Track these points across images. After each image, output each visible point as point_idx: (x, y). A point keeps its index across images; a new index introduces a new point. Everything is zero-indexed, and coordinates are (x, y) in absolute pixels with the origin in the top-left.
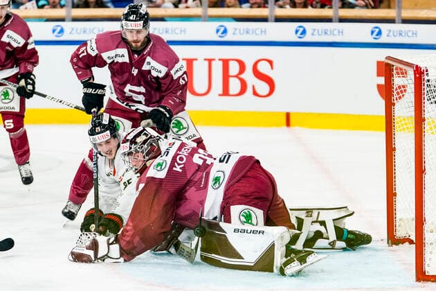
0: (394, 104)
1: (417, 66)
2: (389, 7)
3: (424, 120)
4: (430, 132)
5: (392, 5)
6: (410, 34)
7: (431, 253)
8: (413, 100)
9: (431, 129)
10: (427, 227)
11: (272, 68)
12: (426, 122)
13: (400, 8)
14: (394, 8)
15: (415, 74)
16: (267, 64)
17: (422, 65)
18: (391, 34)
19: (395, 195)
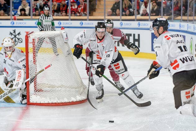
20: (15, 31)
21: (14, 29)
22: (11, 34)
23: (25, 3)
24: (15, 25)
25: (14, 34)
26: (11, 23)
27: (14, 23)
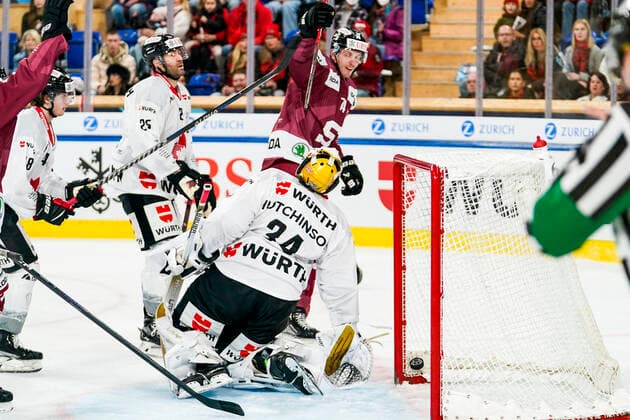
0: (404, 213)
1: (434, 166)
2: (394, 94)
3: (443, 232)
4: (450, 246)
5: (398, 93)
6: (420, 127)
7: (449, 393)
8: (429, 206)
9: (451, 242)
10: (444, 362)
11: (250, 169)
12: (445, 234)
13: (408, 96)
14: (400, 96)
15: (432, 176)
16: (246, 166)
17: (441, 165)
18: (397, 128)
19: (405, 323)
20: (99, 157)
21: (95, 145)
22: (85, 165)
23: (113, 43)
24: (99, 131)
25: (96, 166)
26: (86, 123)
27: (95, 124)
